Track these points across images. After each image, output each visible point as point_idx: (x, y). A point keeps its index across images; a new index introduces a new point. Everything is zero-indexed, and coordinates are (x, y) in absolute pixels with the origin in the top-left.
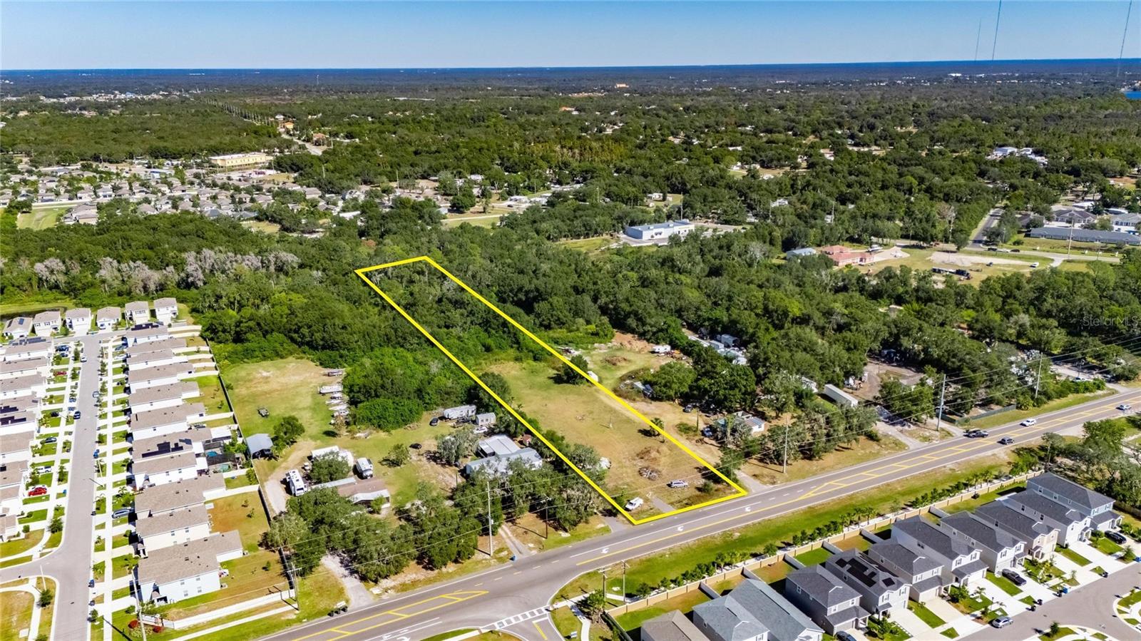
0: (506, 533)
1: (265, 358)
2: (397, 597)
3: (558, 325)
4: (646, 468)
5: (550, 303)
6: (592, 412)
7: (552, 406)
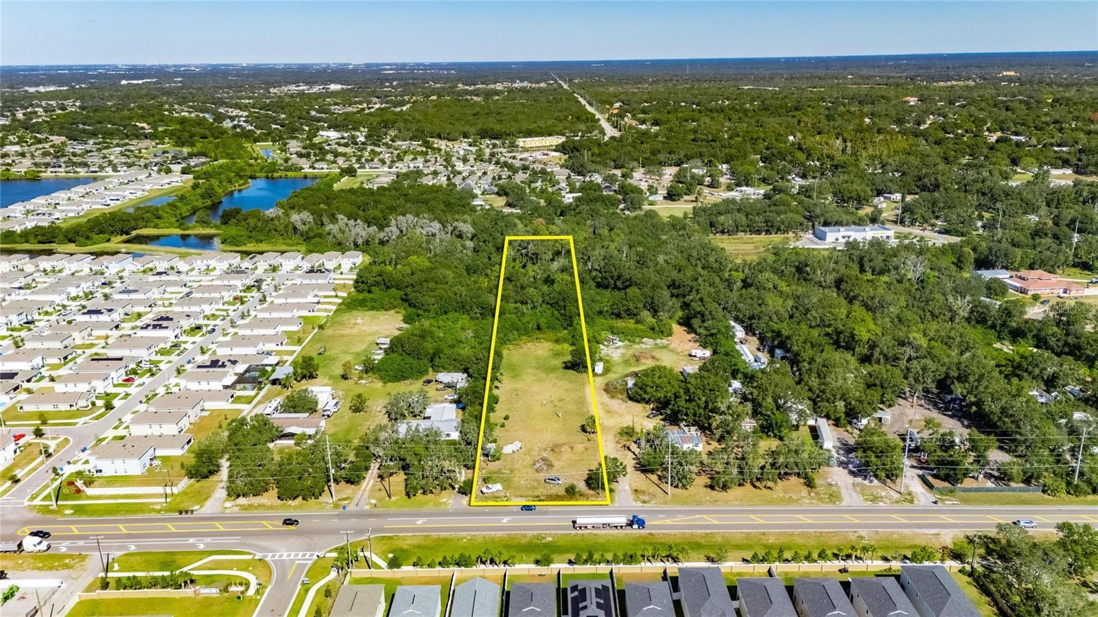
0: (367, 486)
1: (373, 308)
2: (238, 513)
3: (628, 315)
4: (543, 460)
5: (625, 293)
6: (563, 400)
7: (535, 388)
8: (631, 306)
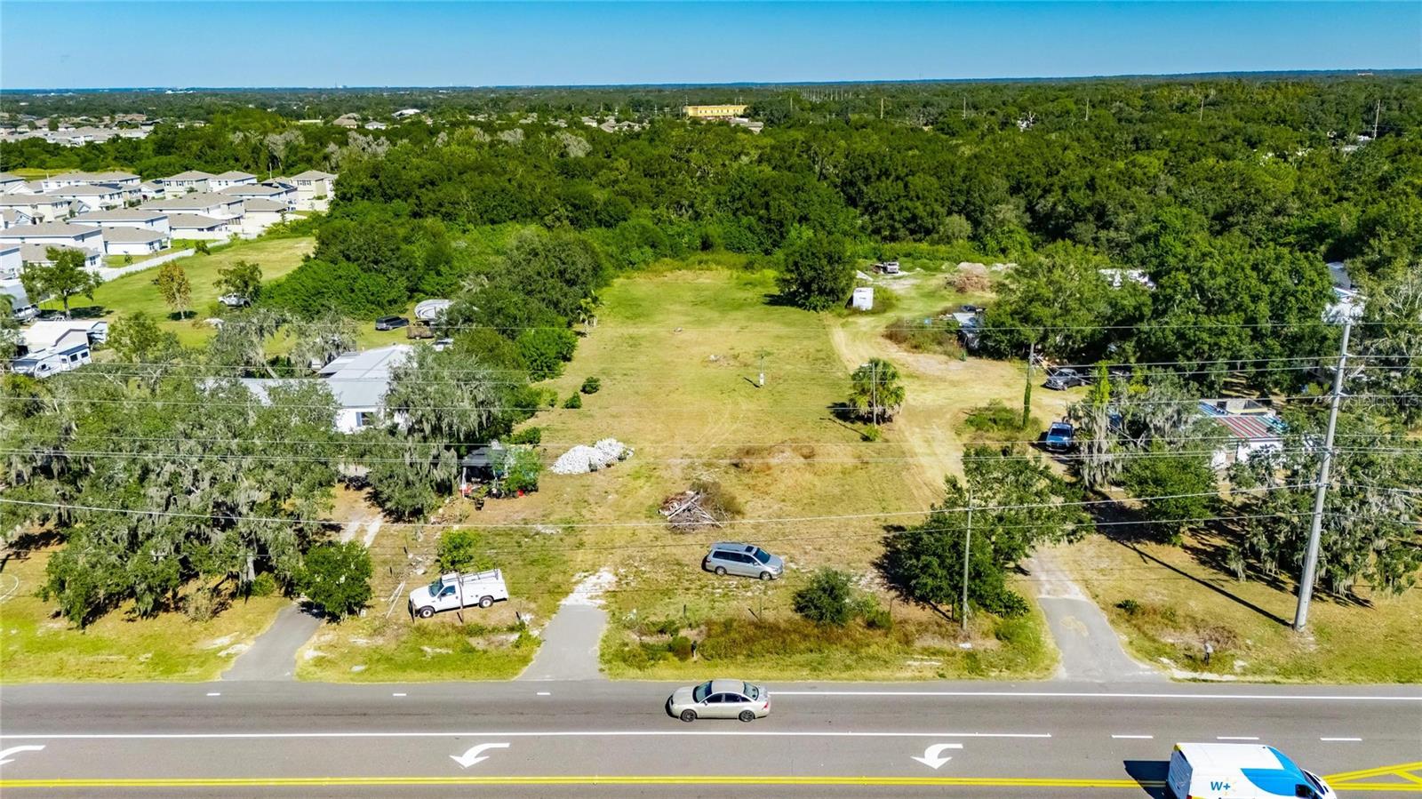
3: (912, 232)
4: (700, 488)
5: (906, 186)
6: (769, 354)
7: (690, 334)
8: (920, 210)
